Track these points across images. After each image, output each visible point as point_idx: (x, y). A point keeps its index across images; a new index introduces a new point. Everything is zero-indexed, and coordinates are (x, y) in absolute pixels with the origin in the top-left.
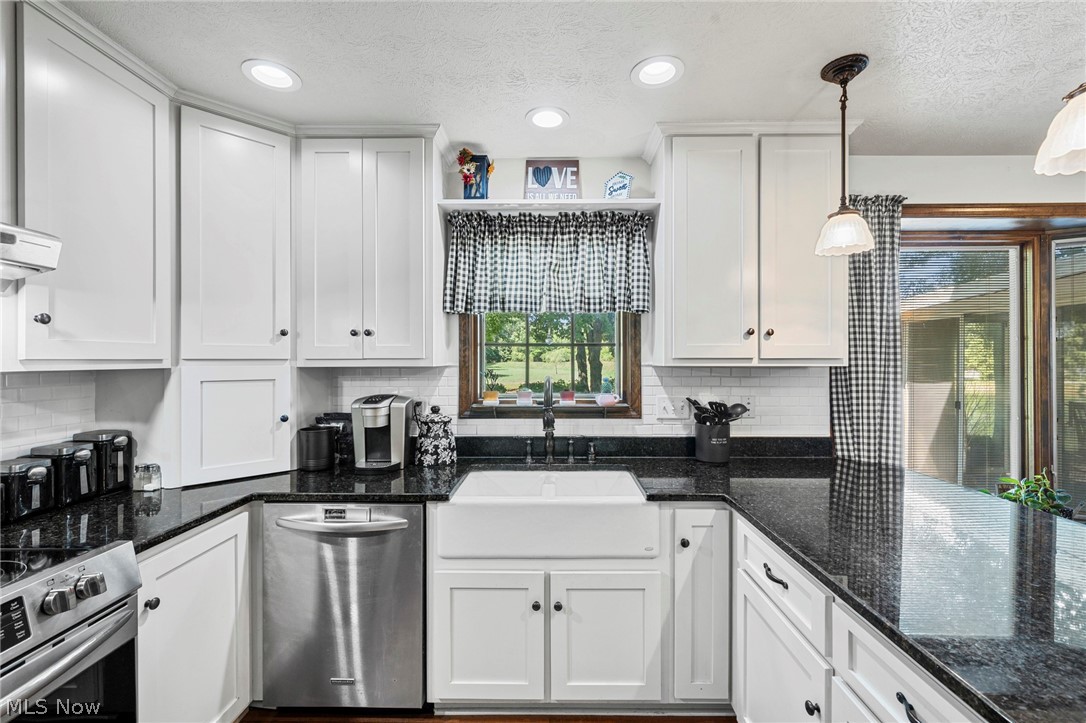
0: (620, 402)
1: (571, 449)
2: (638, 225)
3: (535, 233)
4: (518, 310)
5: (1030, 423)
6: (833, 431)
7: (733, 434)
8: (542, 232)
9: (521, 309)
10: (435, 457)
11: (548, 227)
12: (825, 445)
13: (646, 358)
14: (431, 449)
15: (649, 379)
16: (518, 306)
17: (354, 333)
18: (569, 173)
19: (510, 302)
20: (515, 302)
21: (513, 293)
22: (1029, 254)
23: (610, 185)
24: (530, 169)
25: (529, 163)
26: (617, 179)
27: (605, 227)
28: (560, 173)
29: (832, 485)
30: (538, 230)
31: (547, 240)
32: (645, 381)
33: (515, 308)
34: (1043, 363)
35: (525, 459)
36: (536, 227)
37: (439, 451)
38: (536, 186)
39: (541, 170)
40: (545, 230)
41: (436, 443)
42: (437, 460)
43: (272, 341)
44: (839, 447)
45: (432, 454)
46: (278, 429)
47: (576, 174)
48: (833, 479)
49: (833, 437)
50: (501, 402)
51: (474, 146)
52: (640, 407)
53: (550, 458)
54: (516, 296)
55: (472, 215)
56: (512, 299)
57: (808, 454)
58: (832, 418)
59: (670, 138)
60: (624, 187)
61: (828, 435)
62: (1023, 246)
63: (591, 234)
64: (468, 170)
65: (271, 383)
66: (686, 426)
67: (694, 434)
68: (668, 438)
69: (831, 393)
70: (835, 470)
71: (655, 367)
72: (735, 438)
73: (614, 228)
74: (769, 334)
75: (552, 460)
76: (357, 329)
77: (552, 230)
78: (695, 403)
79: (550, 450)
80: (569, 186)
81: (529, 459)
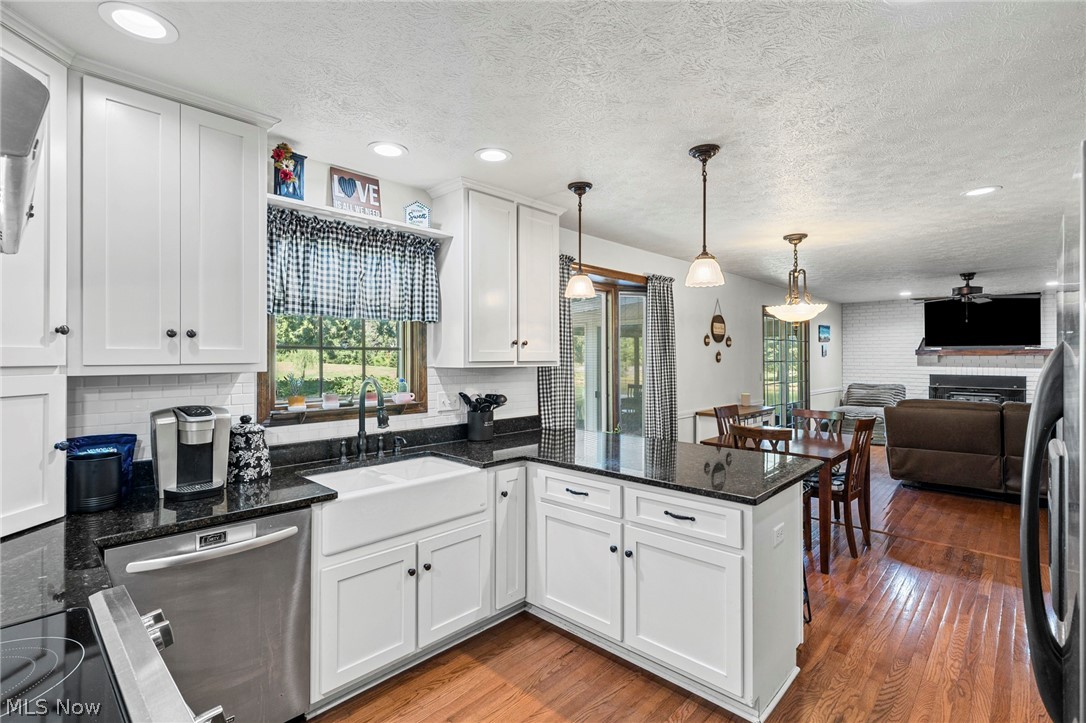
0: (414, 400)
1: (381, 444)
2: (428, 249)
3: (344, 241)
4: (331, 314)
5: (611, 398)
6: (540, 411)
7: (495, 418)
8: (352, 242)
9: (334, 313)
10: (258, 469)
11: (358, 238)
12: (536, 420)
13: (431, 362)
14: (252, 462)
15: (432, 378)
16: (331, 310)
17: (172, 334)
18: (371, 191)
19: (322, 306)
20: (328, 306)
21: (325, 297)
22: (610, 298)
23: (409, 210)
24: (336, 177)
25: (333, 170)
26: (414, 207)
27: (405, 247)
28: (364, 189)
29: (540, 447)
30: (348, 239)
31: (356, 249)
32: (430, 380)
33: (328, 313)
34: (616, 362)
35: (339, 460)
36: (346, 236)
37: (262, 462)
38: (343, 195)
39: (347, 180)
40: (355, 240)
41: (258, 454)
42: (259, 473)
43: (43, 341)
44: (543, 421)
45: (254, 467)
46: (50, 462)
47: (377, 192)
48: (540, 443)
49: (540, 415)
50: (308, 407)
51: (294, 142)
52: (426, 402)
53: (363, 456)
54: (328, 301)
55: (283, 212)
56: (325, 304)
57: (528, 428)
58: (539, 402)
59: (468, 190)
60: (423, 216)
61: (537, 414)
62: (607, 292)
63: (394, 250)
64: (287, 166)
65: (41, 399)
66: (458, 416)
67: (466, 422)
68: (447, 427)
69: (539, 385)
70: (541, 438)
71: (437, 369)
72: (497, 421)
73: (412, 249)
74: (525, 344)
75: (365, 458)
76: (176, 329)
77: (361, 241)
78: (465, 397)
79: (363, 447)
80: (372, 202)
81: (344, 459)
